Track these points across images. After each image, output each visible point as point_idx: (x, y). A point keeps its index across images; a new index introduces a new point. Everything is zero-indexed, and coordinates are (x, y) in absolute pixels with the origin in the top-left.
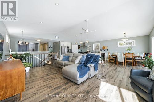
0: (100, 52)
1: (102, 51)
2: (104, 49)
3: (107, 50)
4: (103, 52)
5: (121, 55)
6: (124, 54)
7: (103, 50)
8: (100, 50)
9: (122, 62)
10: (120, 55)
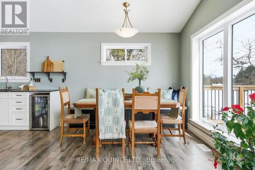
0: (27, 89)
1: (38, 80)
2: (47, 70)
3: (61, 77)
4: (44, 85)
5: (115, 103)
6: (127, 97)
7: (44, 78)
8: (29, 76)
9: (120, 140)
10: (111, 104)
